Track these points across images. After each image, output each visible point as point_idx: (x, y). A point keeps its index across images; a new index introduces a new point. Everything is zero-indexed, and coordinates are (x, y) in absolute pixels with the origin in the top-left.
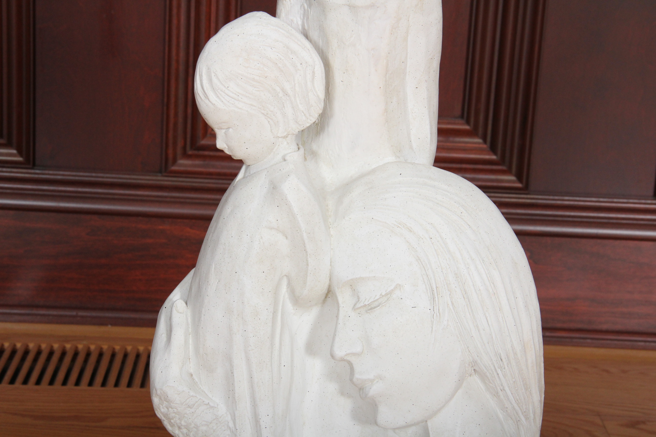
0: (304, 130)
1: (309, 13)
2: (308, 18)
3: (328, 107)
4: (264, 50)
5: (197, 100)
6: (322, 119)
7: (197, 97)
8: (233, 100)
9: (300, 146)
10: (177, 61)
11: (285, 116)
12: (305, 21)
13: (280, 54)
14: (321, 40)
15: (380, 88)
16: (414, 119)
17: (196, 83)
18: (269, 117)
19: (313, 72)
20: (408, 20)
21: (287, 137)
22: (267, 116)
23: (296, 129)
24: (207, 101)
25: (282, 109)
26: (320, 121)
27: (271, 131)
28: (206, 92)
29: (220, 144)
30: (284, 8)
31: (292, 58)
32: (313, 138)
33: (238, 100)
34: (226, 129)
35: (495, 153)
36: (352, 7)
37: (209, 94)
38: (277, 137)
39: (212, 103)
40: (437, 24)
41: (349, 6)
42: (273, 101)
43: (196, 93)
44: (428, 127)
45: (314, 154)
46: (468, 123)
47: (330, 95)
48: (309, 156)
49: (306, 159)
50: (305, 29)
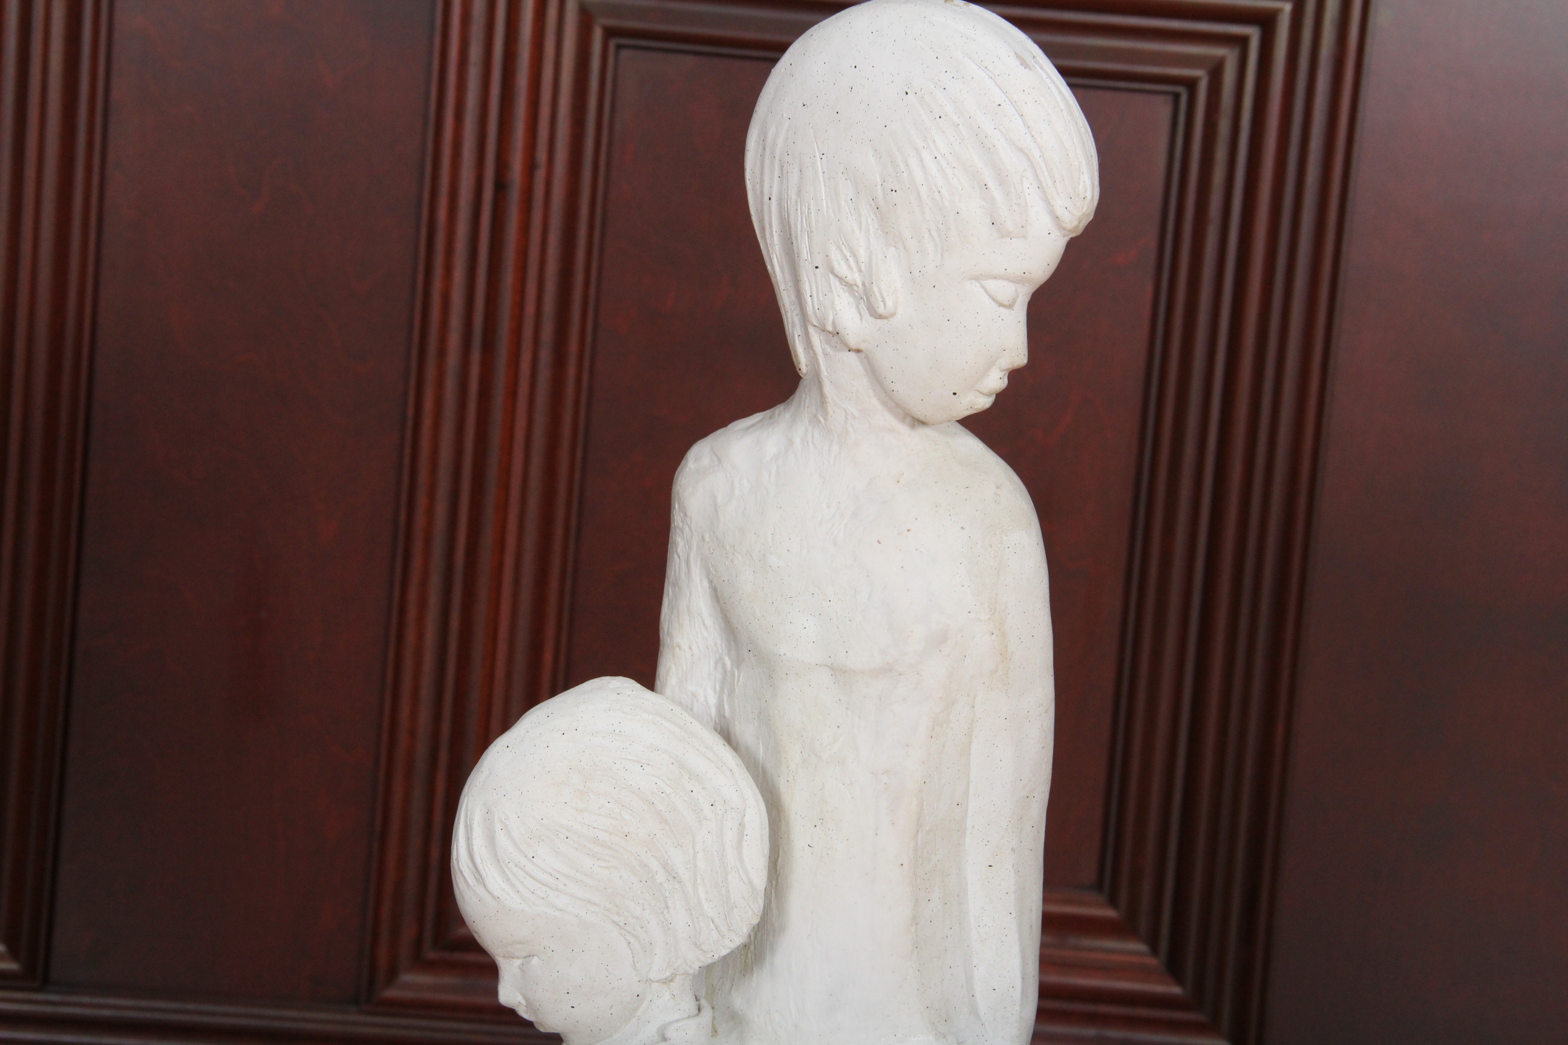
0: (713, 964)
1: (736, 679)
2: (732, 692)
3: (773, 905)
4: (625, 769)
5: (458, 887)
6: (759, 934)
7: (458, 880)
8: (544, 888)
9: (703, 1002)
10: (412, 733)
11: (669, 929)
12: (725, 698)
13: (661, 779)
14: (761, 745)
15: (902, 865)
16: (982, 941)
17: (457, 846)
18: (629, 932)
19: (741, 825)
20: (973, 707)
21: (671, 981)
22: (626, 930)
23: (695, 960)
24: (480, 890)
25: (663, 913)
26: (752, 938)
27: (634, 965)
28: (480, 867)
29: (509, 994)
30: (675, 664)
31: (692, 791)
32: (734, 979)
33: (557, 890)
34: (525, 957)
35: (1178, 979)
36: (839, 672)
37: (486, 872)
38: (647, 980)
39: (493, 896)
40: (1040, 715)
41: (832, 668)
42: (642, 892)
43: (454, 869)
44: (1016, 962)
45: (736, 1020)
46: (1113, 902)
47: (779, 878)
48: (724, 1025)
49: (716, 1032)
50: (724, 716)
